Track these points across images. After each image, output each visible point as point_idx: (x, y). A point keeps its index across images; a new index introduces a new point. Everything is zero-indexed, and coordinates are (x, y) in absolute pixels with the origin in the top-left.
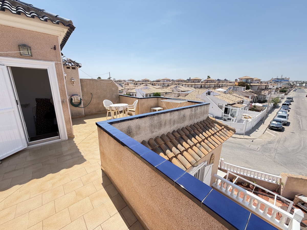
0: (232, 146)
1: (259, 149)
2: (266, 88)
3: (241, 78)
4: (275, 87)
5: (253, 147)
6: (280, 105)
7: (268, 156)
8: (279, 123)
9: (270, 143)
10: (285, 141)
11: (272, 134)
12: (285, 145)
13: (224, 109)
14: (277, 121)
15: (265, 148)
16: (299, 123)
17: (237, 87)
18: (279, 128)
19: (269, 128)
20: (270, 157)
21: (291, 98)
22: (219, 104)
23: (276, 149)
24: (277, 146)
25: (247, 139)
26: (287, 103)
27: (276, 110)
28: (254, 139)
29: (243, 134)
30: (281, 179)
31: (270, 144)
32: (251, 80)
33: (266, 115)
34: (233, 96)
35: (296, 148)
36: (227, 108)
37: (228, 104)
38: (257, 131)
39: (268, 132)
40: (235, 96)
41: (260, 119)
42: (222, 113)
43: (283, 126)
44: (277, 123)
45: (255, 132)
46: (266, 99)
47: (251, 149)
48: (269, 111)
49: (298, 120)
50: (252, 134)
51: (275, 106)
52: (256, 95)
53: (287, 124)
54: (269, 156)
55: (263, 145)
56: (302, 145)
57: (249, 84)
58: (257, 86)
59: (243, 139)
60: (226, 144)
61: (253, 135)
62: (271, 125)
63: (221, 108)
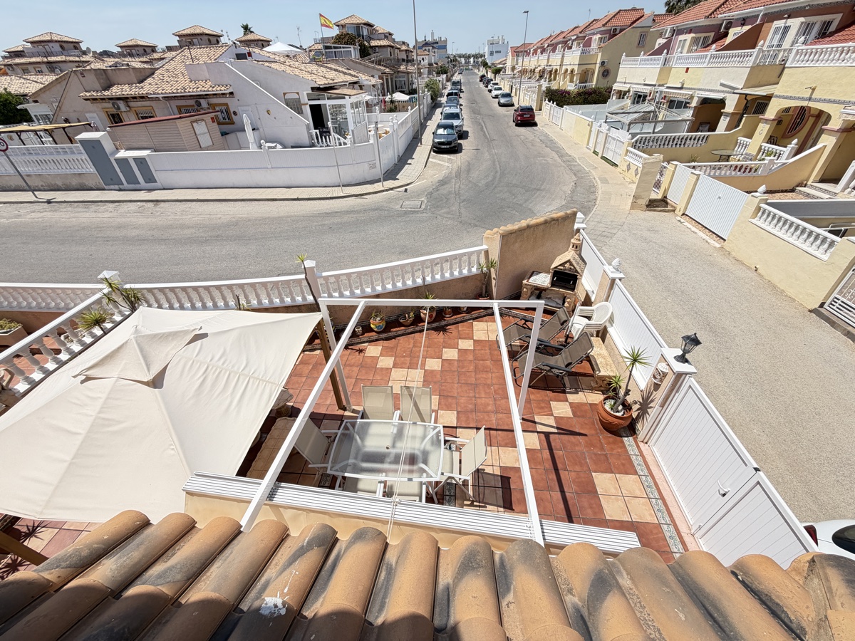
0: (358, 220)
1: (423, 207)
2: (409, 61)
3: (342, 22)
4: (426, 62)
5: (409, 204)
6: (444, 100)
7: (445, 215)
8: (450, 131)
9: (443, 183)
10: (469, 171)
11: (442, 163)
12: (471, 179)
13: (307, 110)
14: (445, 127)
15: (437, 196)
16: (482, 128)
17: (335, 48)
18: (453, 145)
19: (434, 152)
20: (449, 216)
21: (458, 82)
23: (458, 194)
24: (457, 186)
25: (392, 189)
26: (454, 91)
27: (439, 111)
28: (408, 185)
29: (378, 181)
30: (487, 252)
31: (443, 185)
33: (421, 124)
34: (328, 70)
35: (490, 178)
36: (320, 105)
37: (313, 89)
38: (410, 164)
39: (434, 161)
40: (335, 70)
41: (411, 136)
42: (308, 126)
43: (459, 141)
44: (445, 132)
45: (407, 166)
46: (414, 86)
47: (406, 213)
48: (426, 115)
49: (480, 124)
50: (400, 174)
51: (435, 105)
52: (387, 70)
53: (463, 135)
54: (448, 213)
55: (431, 193)
56: (498, 169)
57: (366, 43)
58: (385, 49)
59: (383, 191)
60: (339, 220)
61: (405, 176)
62: (436, 140)
63: (300, 112)
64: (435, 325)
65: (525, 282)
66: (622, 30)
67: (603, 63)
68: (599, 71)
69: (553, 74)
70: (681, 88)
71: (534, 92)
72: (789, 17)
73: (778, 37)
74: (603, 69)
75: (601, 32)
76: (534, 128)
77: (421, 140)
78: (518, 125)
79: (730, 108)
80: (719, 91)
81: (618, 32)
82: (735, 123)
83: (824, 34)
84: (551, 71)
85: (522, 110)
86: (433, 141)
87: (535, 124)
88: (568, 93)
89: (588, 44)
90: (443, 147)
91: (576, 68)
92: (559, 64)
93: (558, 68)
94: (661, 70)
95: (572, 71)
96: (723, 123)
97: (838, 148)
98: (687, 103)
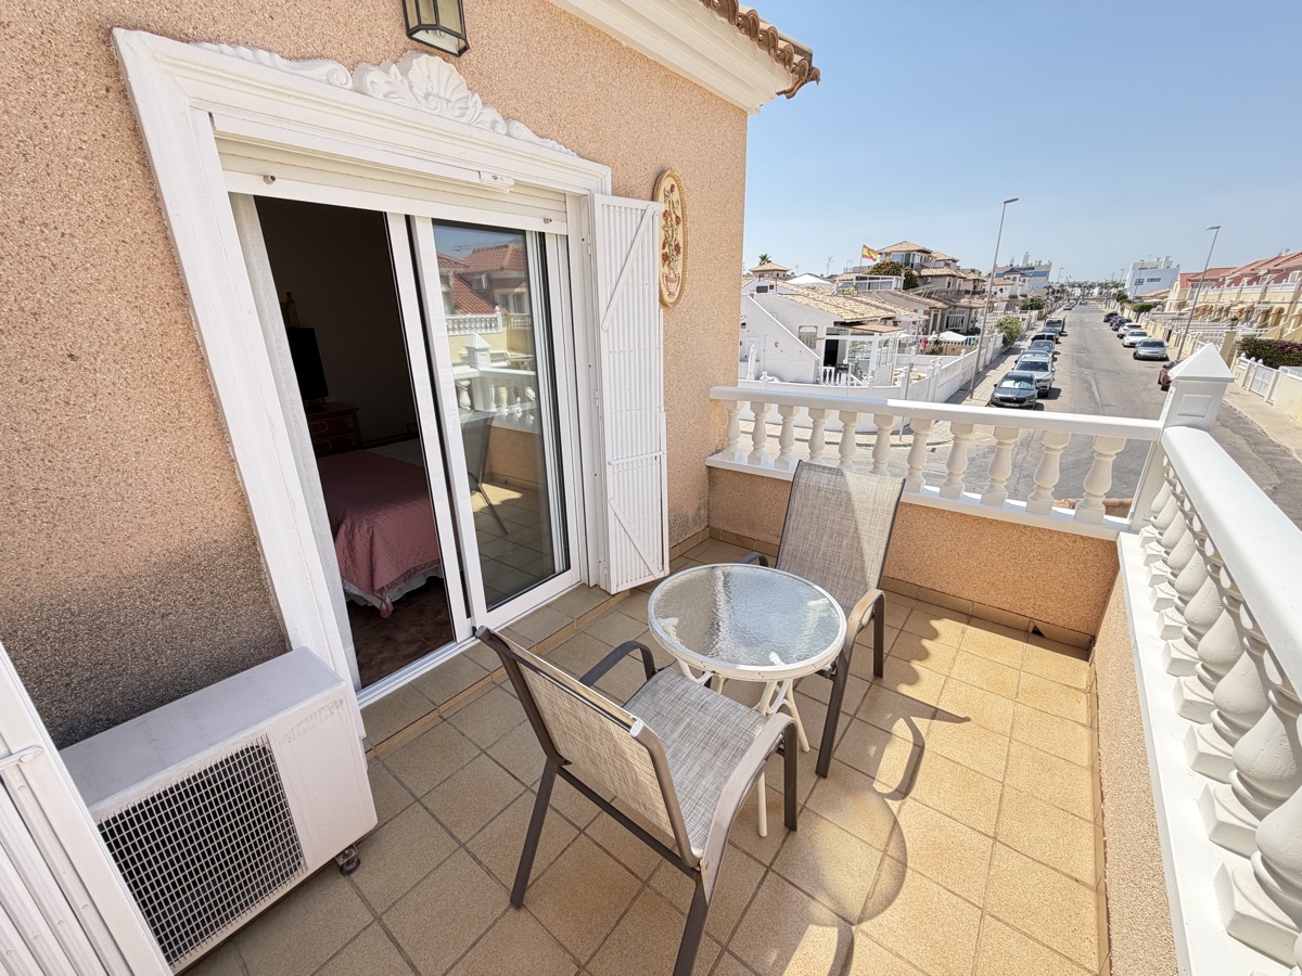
3: (888, 250)
4: (1006, 294)
5: (934, 466)
6: (1025, 344)
8: (1025, 385)
13: (821, 346)
14: (1018, 379)
15: (982, 464)
16: (1089, 388)
17: (871, 279)
18: (1027, 402)
21: (1059, 322)
22: (800, 327)
23: (1018, 466)
24: (1020, 456)
26: (1047, 334)
28: (938, 444)
29: (895, 433)
32: (925, 255)
33: (978, 373)
34: (858, 304)
36: (837, 341)
37: (836, 323)
40: (866, 304)
41: (956, 386)
42: (817, 363)
43: (1038, 401)
44: (1017, 386)
46: (977, 325)
48: (988, 362)
49: (1087, 381)
51: (1008, 348)
52: (940, 305)
53: (1050, 394)
55: (974, 459)
57: (915, 273)
58: (942, 279)
59: (900, 446)
61: (936, 433)
62: (998, 395)
63: (812, 345)
69: (1272, 316)
77: (972, 392)
78: (1165, 388)
84: (1267, 313)
86: (993, 395)
93: (1286, 307)
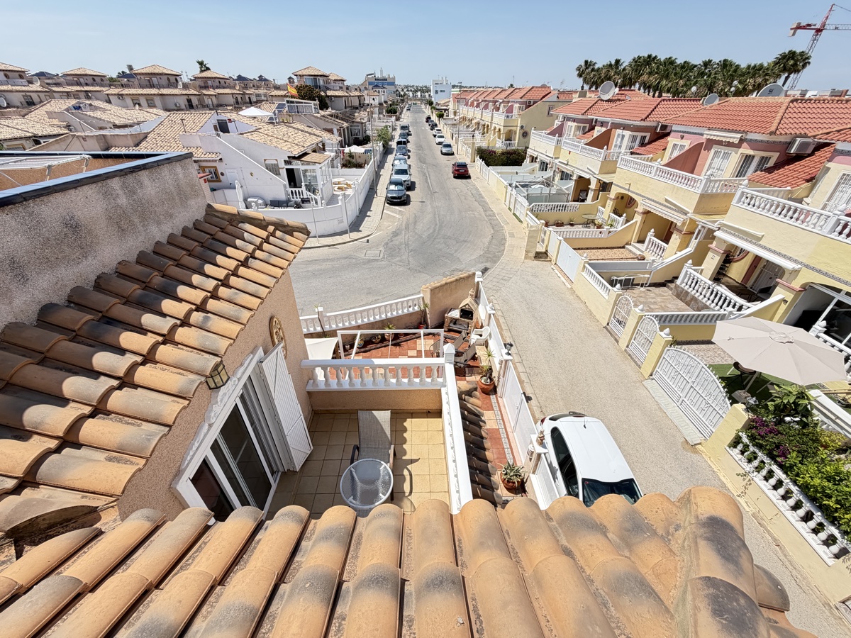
0: (334, 267)
1: (382, 256)
2: (362, 106)
3: (300, 73)
4: (377, 102)
5: (372, 253)
7: (398, 263)
8: (400, 187)
9: (395, 234)
10: (415, 223)
11: (394, 215)
12: (417, 231)
13: (284, 173)
14: (396, 184)
15: (391, 248)
16: (426, 179)
17: (297, 102)
18: (403, 199)
19: (388, 203)
20: (401, 264)
21: (406, 126)
22: (265, 160)
23: (407, 245)
24: (406, 237)
25: (356, 240)
26: (403, 140)
27: (390, 158)
28: (369, 236)
29: (345, 232)
30: (423, 298)
31: (396, 236)
32: (325, 78)
33: (376, 173)
34: (296, 131)
35: (431, 231)
36: (293, 169)
37: (289, 157)
38: (369, 216)
39: (388, 212)
40: (302, 131)
41: (368, 187)
42: (285, 186)
43: (408, 193)
44: (397, 188)
45: (367, 218)
46: (368, 135)
47: (369, 261)
48: (378, 163)
49: (425, 174)
50: (362, 226)
51: (387, 151)
52: (346, 124)
53: (411, 187)
54: (400, 261)
55: (387, 244)
56: (438, 222)
57: (322, 94)
58: (341, 98)
59: (350, 242)
60: (319, 267)
61: (368, 225)
62: (390, 195)
63: (278, 174)
64: (394, 342)
65: (446, 315)
66: (535, 103)
67: (522, 127)
68: (520, 133)
69: (485, 129)
70: (567, 164)
71: (469, 147)
72: (624, 129)
73: (620, 139)
74: (522, 131)
75: (520, 103)
76: (468, 180)
77: (376, 193)
78: (455, 177)
79: (593, 186)
80: (587, 173)
81: (532, 104)
82: (596, 198)
83: (642, 144)
84: (484, 125)
85: (458, 166)
86: (387, 195)
87: (469, 177)
88: (495, 152)
89: (510, 110)
90: (395, 200)
91: (502, 128)
92: (490, 121)
93: (489, 124)
94: (556, 147)
95: (500, 130)
96: (591, 195)
97: (644, 222)
98: (571, 176)
